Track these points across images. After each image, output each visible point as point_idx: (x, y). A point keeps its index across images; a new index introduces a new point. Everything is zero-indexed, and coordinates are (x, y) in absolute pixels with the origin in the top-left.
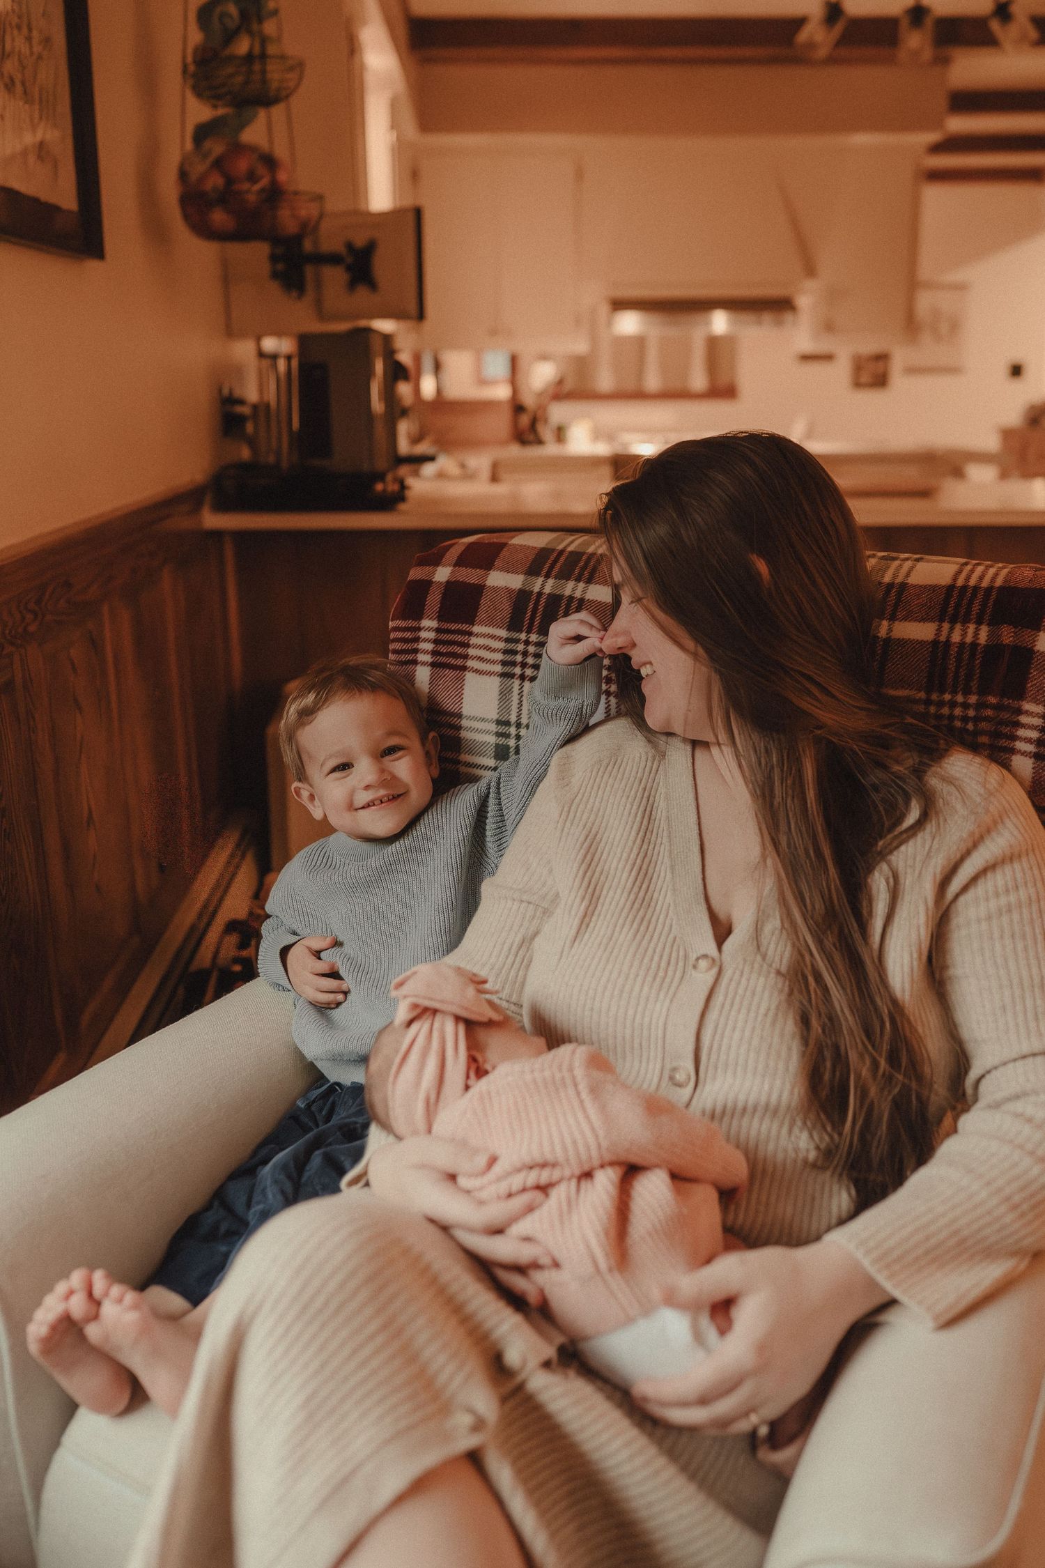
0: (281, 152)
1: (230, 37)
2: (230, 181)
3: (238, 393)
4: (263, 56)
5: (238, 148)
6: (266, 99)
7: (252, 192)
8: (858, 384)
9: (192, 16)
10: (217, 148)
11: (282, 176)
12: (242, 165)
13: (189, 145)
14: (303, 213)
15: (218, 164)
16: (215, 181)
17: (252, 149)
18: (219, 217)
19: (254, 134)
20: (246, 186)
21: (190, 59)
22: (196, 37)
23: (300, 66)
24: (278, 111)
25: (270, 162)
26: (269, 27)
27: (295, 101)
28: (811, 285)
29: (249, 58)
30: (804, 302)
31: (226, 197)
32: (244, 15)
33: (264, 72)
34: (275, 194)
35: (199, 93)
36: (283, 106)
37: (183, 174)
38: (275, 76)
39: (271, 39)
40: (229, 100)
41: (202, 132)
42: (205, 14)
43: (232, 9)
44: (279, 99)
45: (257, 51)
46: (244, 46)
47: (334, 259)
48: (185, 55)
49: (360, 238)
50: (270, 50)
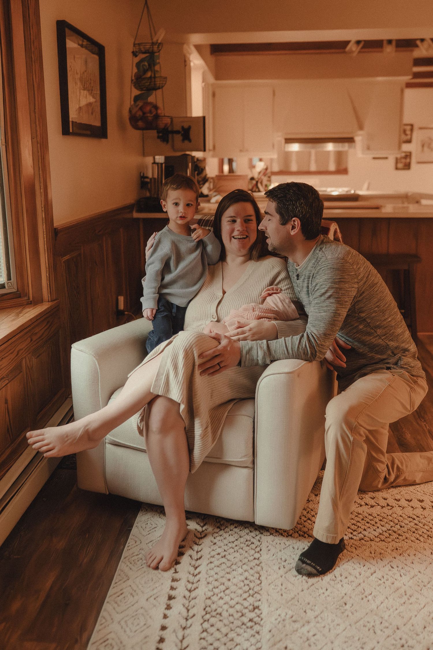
0: (160, 104)
1: (145, 72)
2: (144, 113)
3: (145, 175)
4: (155, 77)
5: (147, 104)
6: (155, 89)
7: (150, 117)
8: (397, 168)
9: (134, 65)
10: (140, 103)
11: (159, 112)
12: (148, 108)
13: (132, 103)
14: (166, 122)
15: (141, 109)
16: (140, 113)
17: (151, 103)
18: (140, 124)
19: (151, 99)
20: (149, 115)
21: (133, 78)
22: (135, 70)
23: (166, 78)
24: (159, 92)
25: (156, 107)
26: (157, 68)
27: (164, 88)
28: (361, 132)
29: (151, 77)
30: (358, 139)
31: (143, 118)
32: (149, 65)
33: (155, 81)
34: (157, 117)
35: (136, 88)
36: (161, 90)
37: (130, 111)
38: (158, 82)
39: (157, 71)
40: (144, 89)
41: (137, 99)
42: (138, 65)
43: (146, 64)
44: (159, 88)
45: (153, 76)
46: (149, 74)
47: (178, 132)
48: (132, 76)
49: (186, 126)
50: (157, 75)
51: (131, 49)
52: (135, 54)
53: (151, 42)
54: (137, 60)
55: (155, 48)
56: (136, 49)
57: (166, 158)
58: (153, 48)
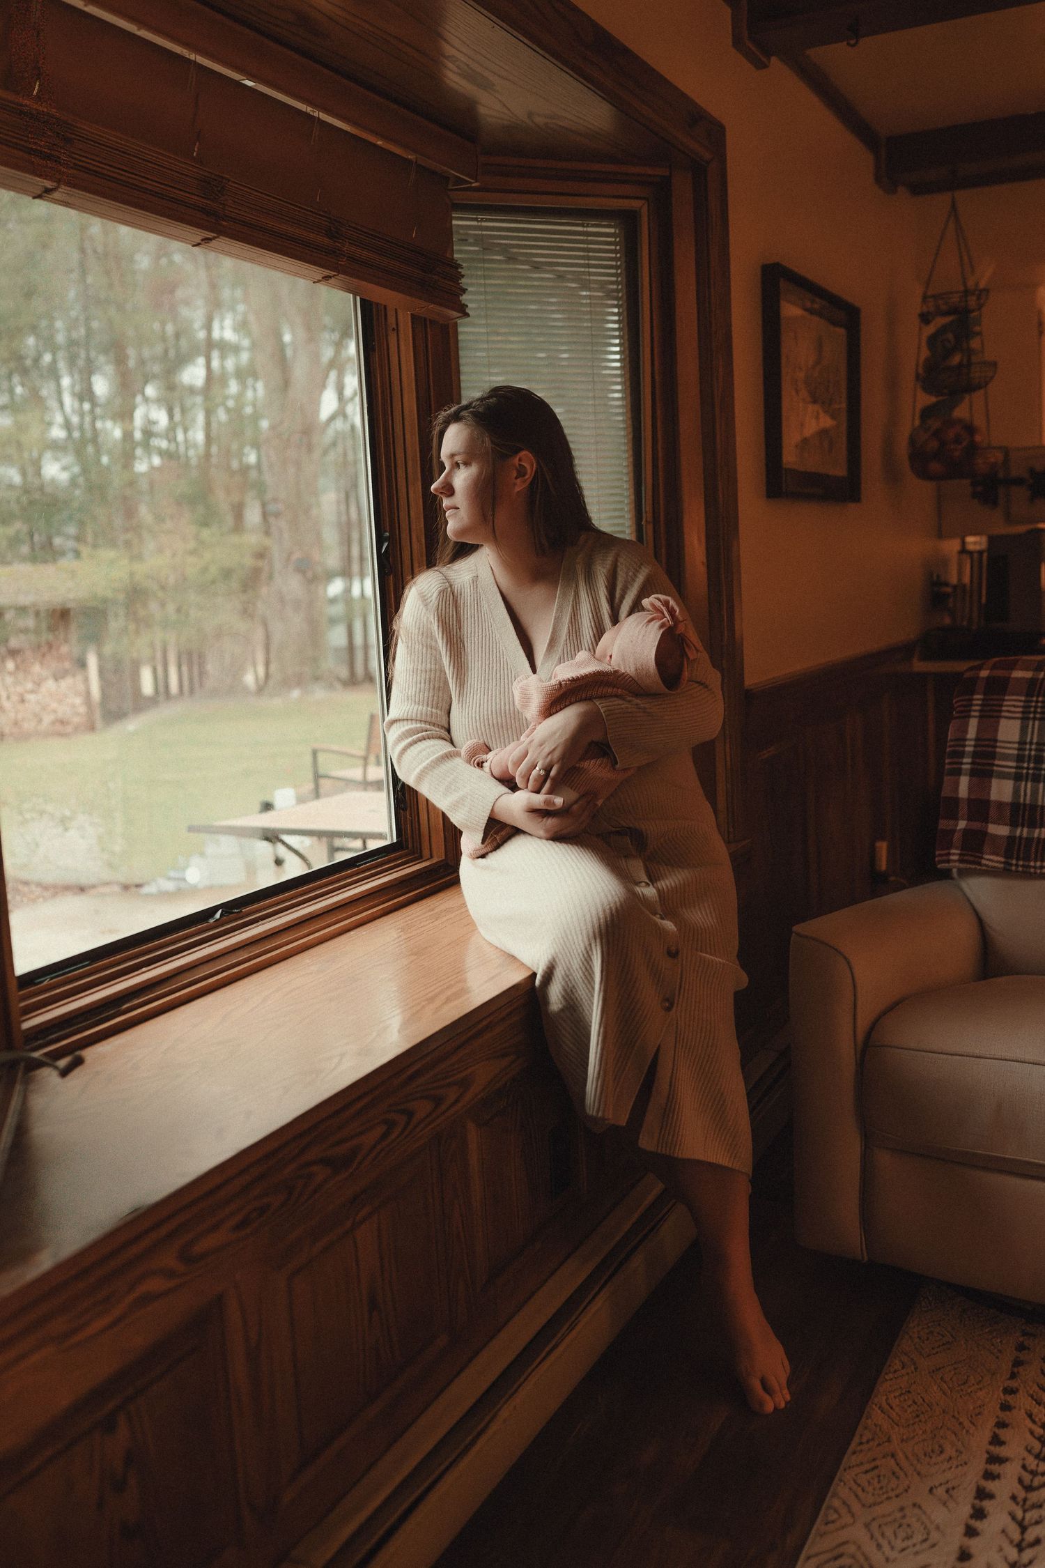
0: (979, 421)
1: (948, 354)
2: (943, 444)
3: (942, 579)
4: (969, 365)
5: (950, 422)
6: (971, 388)
7: (958, 450)
9: (924, 342)
10: (935, 424)
11: (978, 438)
12: (952, 433)
13: (917, 423)
14: (993, 460)
15: (937, 434)
16: (934, 445)
17: (960, 421)
18: (935, 467)
19: (960, 412)
20: (954, 446)
21: (921, 371)
22: (925, 353)
23: (995, 364)
24: (978, 396)
25: (970, 429)
26: (975, 343)
27: (990, 386)
29: (960, 365)
31: (941, 454)
32: (958, 339)
33: (970, 373)
34: (973, 449)
35: (925, 389)
36: (982, 391)
37: (912, 441)
38: (977, 374)
39: (975, 351)
40: (945, 391)
41: (927, 413)
42: (932, 340)
43: (950, 336)
44: (979, 387)
45: (965, 362)
46: (956, 359)
47: (1019, 481)
48: (917, 365)
49: (1038, 465)
50: (974, 359)
51: (918, 307)
52: (925, 318)
53: (962, 288)
54: (930, 329)
55: (972, 301)
56: (929, 307)
57: (992, 540)
58: (967, 301)
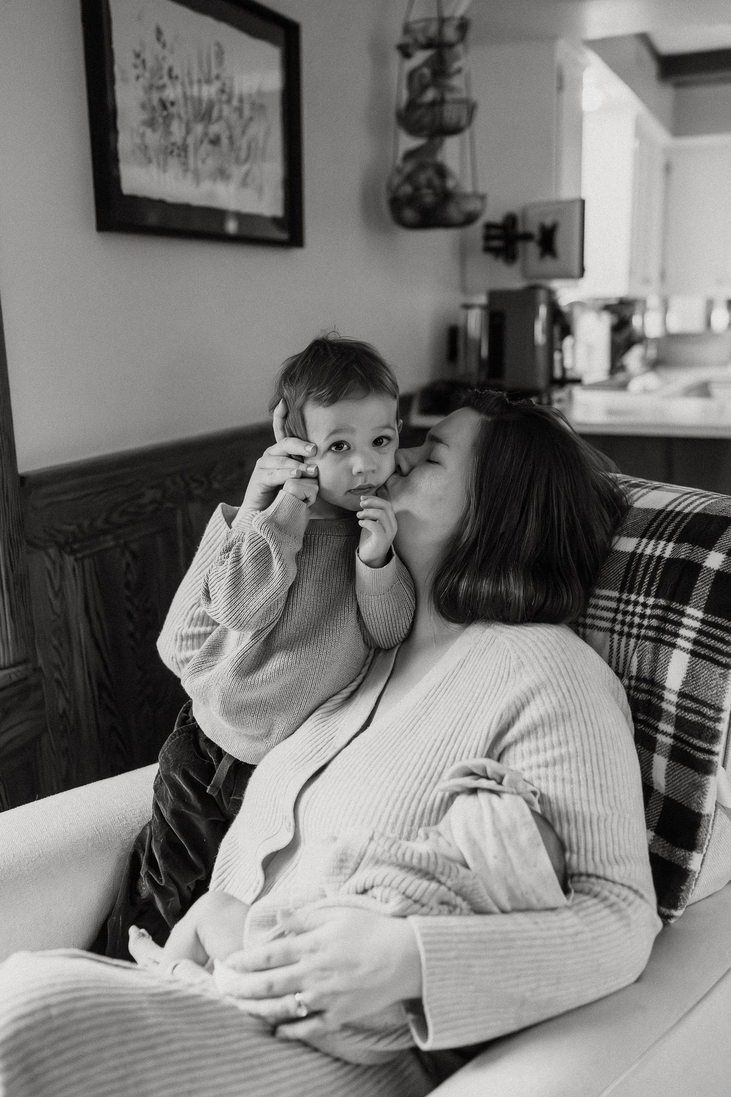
0: (454, 166)
1: (424, 88)
2: (417, 189)
4: (443, 102)
5: (428, 166)
6: (447, 131)
9: (404, 81)
10: (409, 167)
11: (450, 184)
12: (423, 178)
13: (399, 165)
14: (469, 208)
15: (409, 178)
16: (407, 189)
17: (436, 165)
18: (409, 214)
20: (426, 191)
22: (405, 95)
23: (473, 105)
25: (442, 172)
26: (457, 81)
29: (434, 104)
31: (412, 200)
32: (434, 76)
33: (442, 111)
34: (446, 196)
35: (408, 130)
37: (389, 186)
38: (451, 114)
39: (452, 89)
40: (427, 133)
41: (410, 155)
42: (412, 75)
43: (426, 71)
44: (458, 131)
45: (439, 97)
46: (430, 95)
48: (398, 105)
49: (548, 222)
50: (449, 96)
51: (397, 36)
52: (405, 52)
53: (438, 16)
54: (409, 67)
55: (450, 34)
56: (408, 40)
57: (493, 295)
58: (443, 33)
